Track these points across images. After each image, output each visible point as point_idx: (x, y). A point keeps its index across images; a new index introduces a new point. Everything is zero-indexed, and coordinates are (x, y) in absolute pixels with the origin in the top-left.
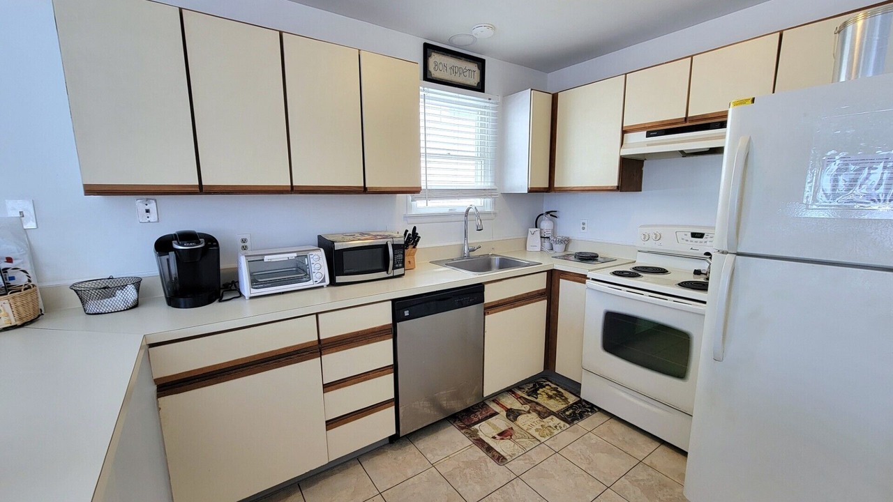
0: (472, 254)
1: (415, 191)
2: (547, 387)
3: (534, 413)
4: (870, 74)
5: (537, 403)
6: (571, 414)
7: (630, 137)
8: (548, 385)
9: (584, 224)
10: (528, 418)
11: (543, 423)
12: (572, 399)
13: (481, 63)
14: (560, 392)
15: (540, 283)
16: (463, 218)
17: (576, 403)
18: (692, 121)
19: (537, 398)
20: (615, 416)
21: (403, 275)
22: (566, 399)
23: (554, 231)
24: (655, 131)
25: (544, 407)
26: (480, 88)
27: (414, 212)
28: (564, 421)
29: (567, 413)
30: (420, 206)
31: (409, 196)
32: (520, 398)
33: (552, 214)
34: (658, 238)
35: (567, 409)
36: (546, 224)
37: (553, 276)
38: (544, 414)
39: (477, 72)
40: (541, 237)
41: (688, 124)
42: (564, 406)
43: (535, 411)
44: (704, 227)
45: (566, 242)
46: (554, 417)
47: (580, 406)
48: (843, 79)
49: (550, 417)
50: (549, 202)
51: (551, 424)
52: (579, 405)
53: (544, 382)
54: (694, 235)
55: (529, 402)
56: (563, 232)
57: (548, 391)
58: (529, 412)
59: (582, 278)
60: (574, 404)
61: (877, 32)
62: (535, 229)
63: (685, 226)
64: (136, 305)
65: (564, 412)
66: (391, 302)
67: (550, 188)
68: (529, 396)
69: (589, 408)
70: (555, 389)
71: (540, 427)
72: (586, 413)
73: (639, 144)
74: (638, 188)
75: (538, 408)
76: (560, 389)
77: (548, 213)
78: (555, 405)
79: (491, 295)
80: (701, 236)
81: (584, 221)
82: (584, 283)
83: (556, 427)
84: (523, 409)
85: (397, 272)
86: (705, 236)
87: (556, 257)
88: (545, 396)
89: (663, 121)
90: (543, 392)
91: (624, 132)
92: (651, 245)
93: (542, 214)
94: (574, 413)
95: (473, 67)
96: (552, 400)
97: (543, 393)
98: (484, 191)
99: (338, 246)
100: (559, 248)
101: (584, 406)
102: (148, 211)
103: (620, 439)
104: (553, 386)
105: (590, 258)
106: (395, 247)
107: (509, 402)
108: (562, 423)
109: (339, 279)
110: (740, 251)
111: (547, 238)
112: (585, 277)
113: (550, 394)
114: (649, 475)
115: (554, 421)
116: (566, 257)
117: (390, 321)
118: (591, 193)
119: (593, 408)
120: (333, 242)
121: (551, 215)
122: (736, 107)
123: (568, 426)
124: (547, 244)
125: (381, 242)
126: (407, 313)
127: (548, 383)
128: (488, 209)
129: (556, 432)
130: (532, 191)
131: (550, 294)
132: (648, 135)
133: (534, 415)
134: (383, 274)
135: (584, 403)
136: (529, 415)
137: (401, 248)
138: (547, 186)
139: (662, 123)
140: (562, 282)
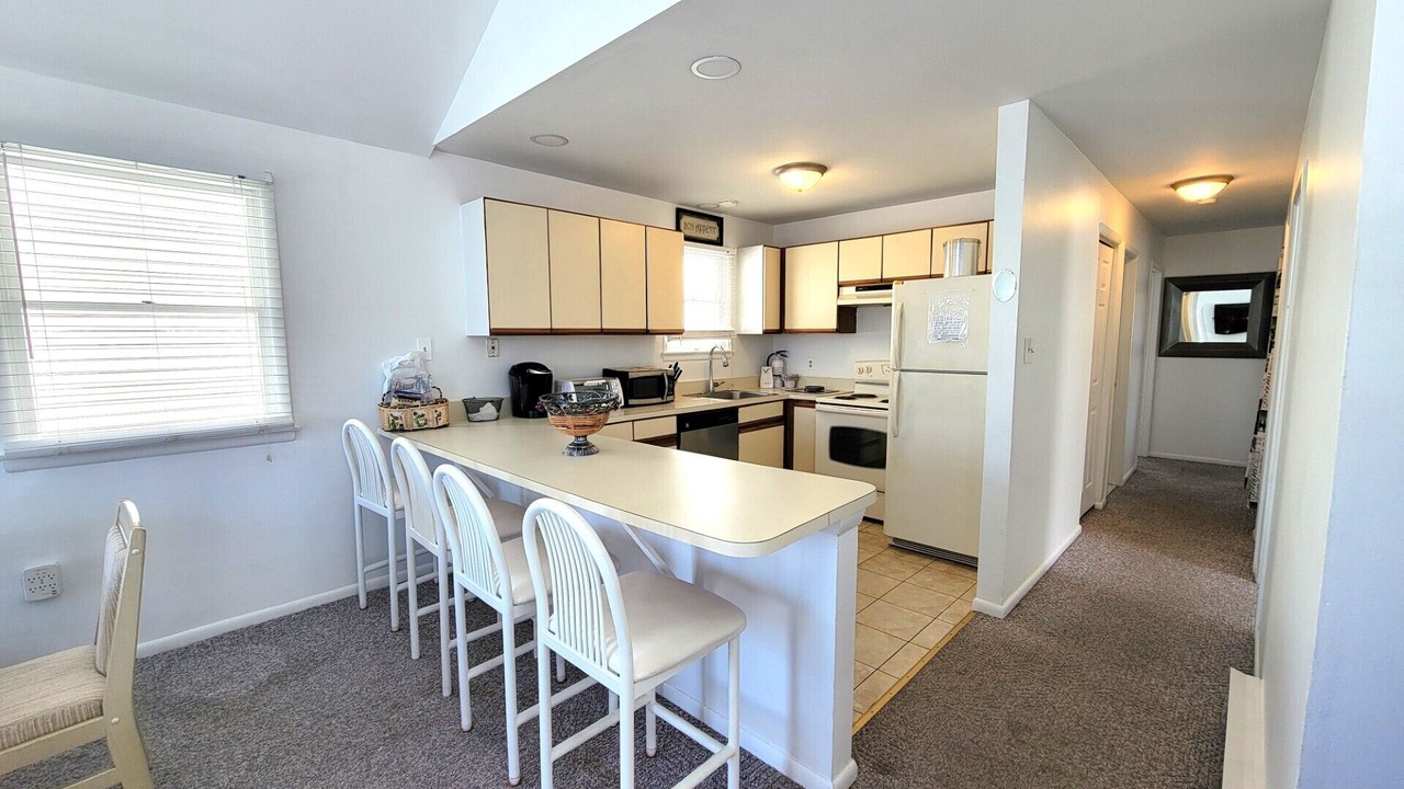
0: (716, 389)
1: (679, 332)
7: (845, 290)
9: (810, 362)
13: (720, 221)
15: (777, 410)
16: (709, 357)
18: (884, 282)
21: (673, 401)
23: (784, 369)
24: (862, 287)
26: (719, 242)
27: (668, 351)
30: (674, 346)
31: (666, 337)
33: (782, 354)
34: (869, 370)
36: (777, 363)
37: (789, 405)
39: (717, 230)
40: (773, 375)
41: (882, 284)
45: (796, 379)
50: (778, 343)
56: (792, 371)
59: (812, 404)
62: (766, 368)
64: (497, 419)
66: (675, 418)
67: (782, 330)
73: (851, 297)
74: (853, 330)
77: (778, 353)
79: (744, 417)
81: (810, 360)
82: (814, 407)
85: (670, 398)
87: (788, 390)
89: (866, 280)
91: (839, 286)
92: (865, 377)
93: (773, 354)
95: (714, 224)
98: (724, 333)
99: (631, 376)
100: (790, 384)
102: (493, 348)
105: (819, 390)
106: (669, 377)
109: (631, 402)
110: (903, 368)
111: (779, 375)
112: (815, 402)
116: (796, 391)
117: (675, 432)
118: (811, 335)
120: (627, 373)
124: (778, 381)
125: (659, 373)
126: (687, 425)
128: (727, 349)
130: (766, 332)
131: (786, 420)
132: (857, 290)
134: (659, 400)
137: (673, 379)
138: (778, 328)
139: (867, 282)
140: (796, 408)
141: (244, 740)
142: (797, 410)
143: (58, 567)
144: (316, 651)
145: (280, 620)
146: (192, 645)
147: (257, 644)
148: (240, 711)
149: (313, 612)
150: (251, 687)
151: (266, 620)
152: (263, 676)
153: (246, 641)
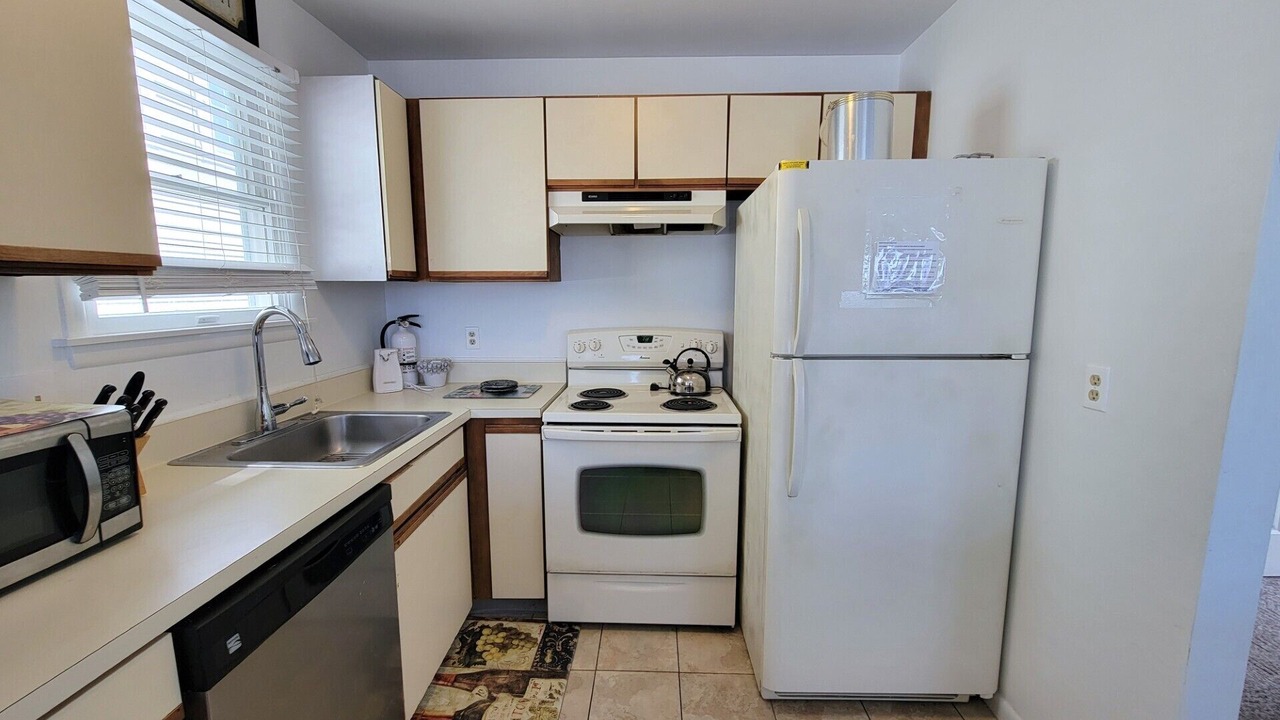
0: (280, 419)
2: (485, 632)
3: (501, 695)
4: (864, 158)
5: (494, 672)
6: (553, 658)
7: (560, 198)
8: (483, 627)
9: (472, 335)
10: (500, 711)
11: (529, 704)
12: (536, 631)
14: (510, 629)
16: (250, 337)
17: (546, 635)
18: (641, 186)
19: (484, 663)
20: (603, 624)
21: (139, 526)
22: (528, 636)
23: (420, 351)
24: (595, 193)
25: (508, 672)
26: (247, 37)
27: (90, 333)
28: (554, 677)
29: (548, 660)
32: (455, 681)
33: (414, 321)
34: (598, 347)
35: (542, 653)
36: (402, 340)
37: (472, 430)
38: (517, 685)
40: (401, 364)
41: (637, 189)
42: (535, 649)
43: (500, 688)
44: (651, 328)
46: (537, 680)
47: (554, 637)
48: (841, 157)
49: (531, 685)
50: (409, 299)
51: (542, 696)
52: (552, 634)
53: (474, 624)
54: (641, 339)
55: (475, 679)
56: (436, 352)
57: (492, 637)
58: (492, 699)
60: (544, 637)
61: (865, 117)
63: (630, 328)
65: (542, 661)
66: (170, 637)
67: (420, 273)
68: (468, 666)
69: (567, 632)
70: (500, 628)
71: (531, 715)
72: (571, 643)
73: (571, 209)
74: (557, 275)
75: (501, 680)
76: (507, 624)
77: (404, 319)
78: (522, 658)
80: (649, 339)
81: (469, 330)
82: (538, 431)
83: (551, 696)
84: (477, 698)
85: (117, 524)
86: (654, 340)
87: (449, 397)
88: (494, 650)
89: (605, 181)
90: (485, 644)
91: (549, 189)
92: (589, 357)
93: (393, 322)
94: (555, 652)
96: (510, 651)
97: (488, 647)
98: (285, 276)
100: (436, 380)
101: (560, 633)
103: (636, 654)
104: (493, 624)
106: (98, 445)
107: (444, 700)
108: (555, 682)
110: (808, 352)
111: (409, 364)
112: (533, 422)
113: (498, 641)
114: (701, 686)
115: (540, 688)
116: (468, 394)
119: (572, 628)
121: (411, 323)
122: (788, 170)
123: (563, 681)
124: (414, 376)
125: (42, 440)
127: (480, 623)
129: (557, 705)
130: (394, 276)
132: (586, 197)
133: (504, 699)
134: (63, 549)
135: (557, 628)
136: (495, 704)
137: (118, 450)
138: (413, 269)
139: (605, 183)
140: (490, 438)
142: (491, 439)
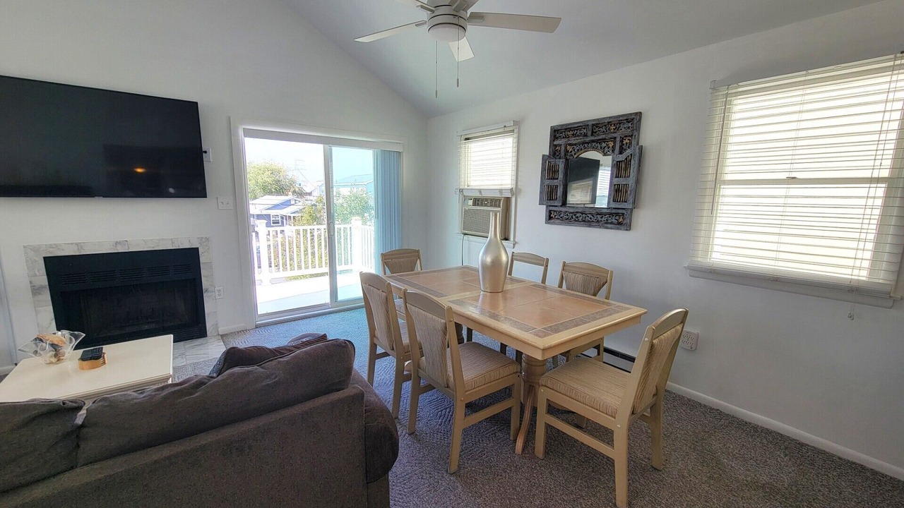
141: (708, 504)
143: (698, 336)
144: (821, 498)
145: (824, 453)
146: (750, 423)
147: (786, 455)
148: (727, 486)
149: (859, 469)
150: (749, 479)
151: (812, 445)
152: (764, 479)
153: (782, 447)
